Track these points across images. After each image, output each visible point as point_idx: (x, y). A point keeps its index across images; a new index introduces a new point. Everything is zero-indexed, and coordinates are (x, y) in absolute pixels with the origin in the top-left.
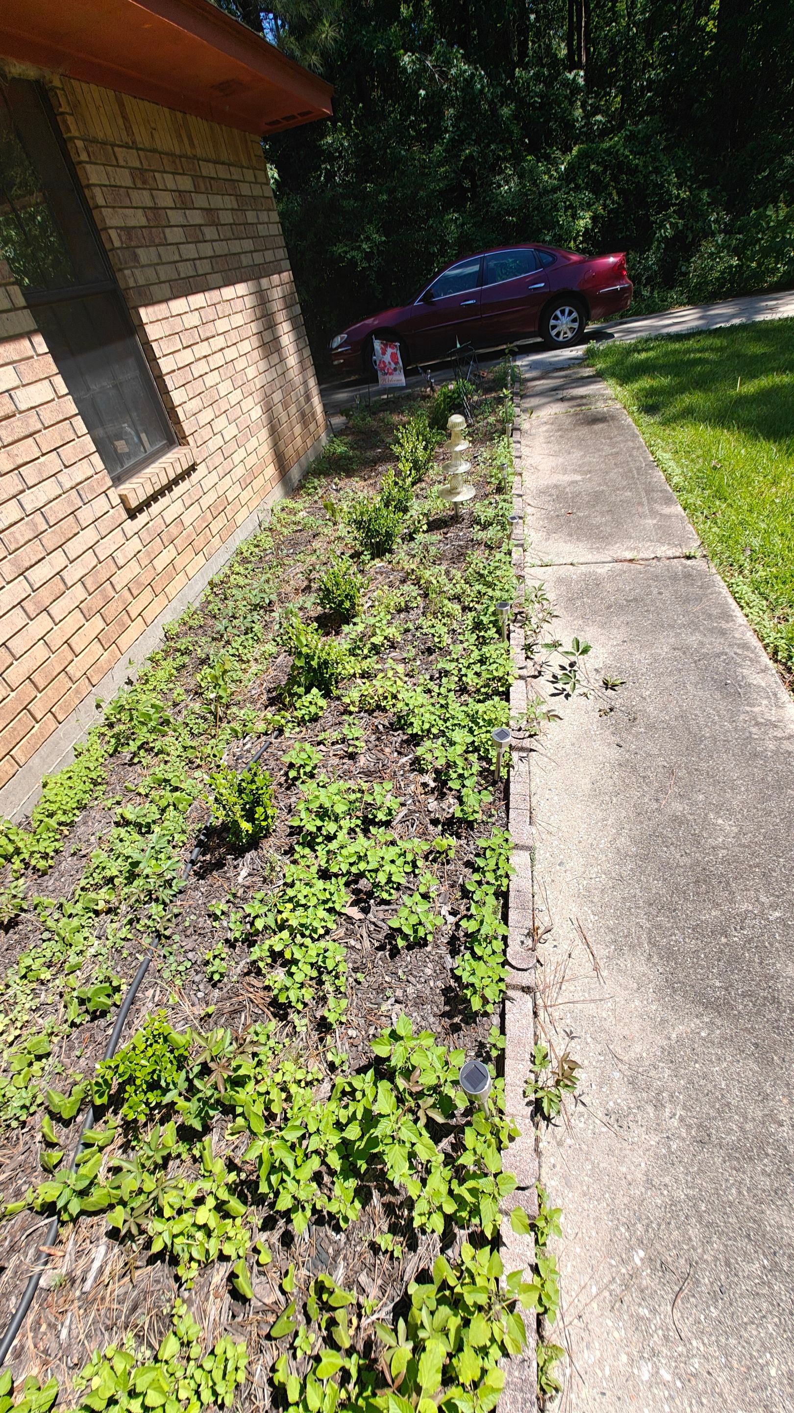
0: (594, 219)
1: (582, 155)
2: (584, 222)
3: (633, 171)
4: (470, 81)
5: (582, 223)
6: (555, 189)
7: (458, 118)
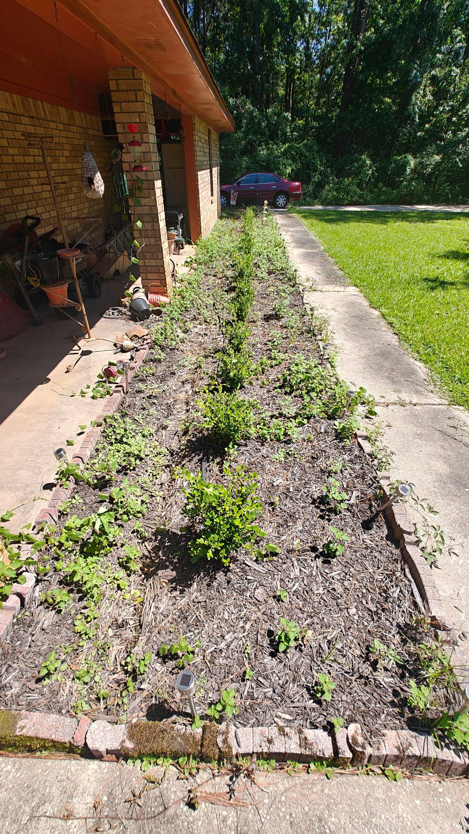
0: (292, 170)
1: (289, 147)
2: (289, 170)
3: (306, 157)
4: (252, 112)
5: (288, 171)
6: (279, 157)
7: (248, 124)
